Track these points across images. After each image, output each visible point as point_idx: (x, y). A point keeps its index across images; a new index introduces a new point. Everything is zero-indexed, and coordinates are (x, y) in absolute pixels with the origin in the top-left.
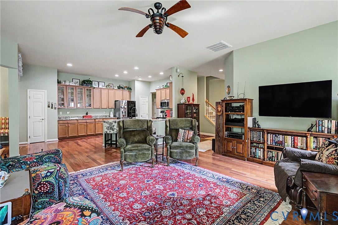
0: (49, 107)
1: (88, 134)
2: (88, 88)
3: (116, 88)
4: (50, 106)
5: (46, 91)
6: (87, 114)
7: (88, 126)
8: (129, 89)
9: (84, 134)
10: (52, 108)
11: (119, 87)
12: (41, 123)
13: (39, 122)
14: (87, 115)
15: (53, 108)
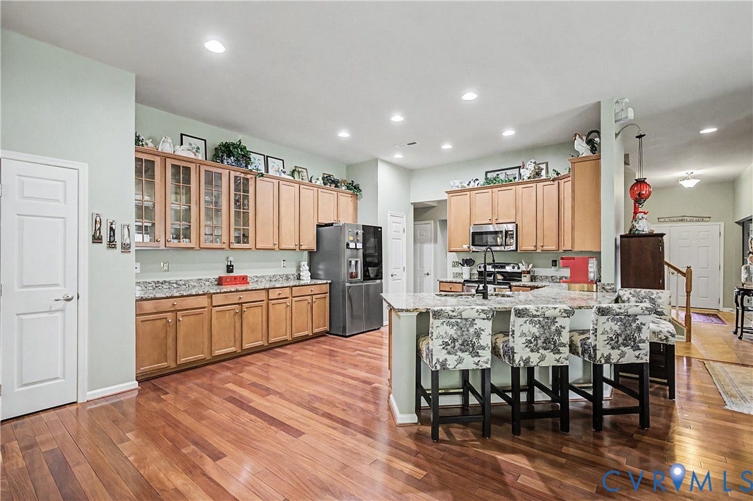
0: (97, 239)
1: (246, 346)
2: (238, 174)
3: (320, 182)
4: (104, 236)
5: (84, 168)
6: (230, 269)
7: (244, 316)
8: (354, 188)
9: (233, 349)
10: (112, 244)
11: (329, 180)
12: (59, 314)
13: (50, 312)
14: (231, 274)
15: (115, 247)
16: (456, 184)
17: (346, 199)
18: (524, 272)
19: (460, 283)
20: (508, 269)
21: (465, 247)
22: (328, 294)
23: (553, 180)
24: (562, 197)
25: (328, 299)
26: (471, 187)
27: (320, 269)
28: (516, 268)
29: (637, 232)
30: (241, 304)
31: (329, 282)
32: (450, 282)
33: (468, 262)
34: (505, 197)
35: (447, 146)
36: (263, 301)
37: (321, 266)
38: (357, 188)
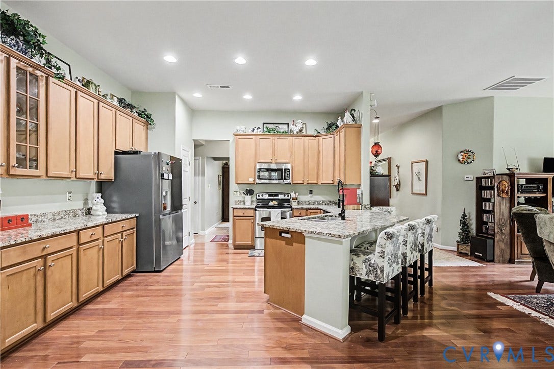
1: (50, 316)
2: (22, 65)
3: (116, 103)
9: (33, 327)
16: (241, 128)
17: (139, 128)
18: (293, 199)
19: (252, 209)
20: (281, 197)
21: (251, 180)
22: (135, 229)
23: (315, 137)
24: (320, 149)
25: (135, 234)
26: (254, 133)
27: (113, 202)
28: (286, 195)
29: (377, 174)
30: (44, 257)
31: (137, 215)
32: (244, 209)
33: (250, 192)
34: (283, 144)
35: (248, 97)
36: (71, 248)
37: (115, 198)
38: (148, 117)
